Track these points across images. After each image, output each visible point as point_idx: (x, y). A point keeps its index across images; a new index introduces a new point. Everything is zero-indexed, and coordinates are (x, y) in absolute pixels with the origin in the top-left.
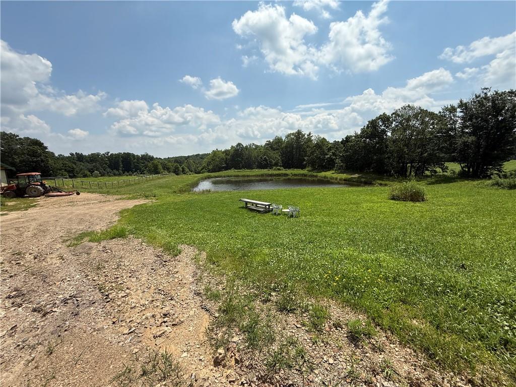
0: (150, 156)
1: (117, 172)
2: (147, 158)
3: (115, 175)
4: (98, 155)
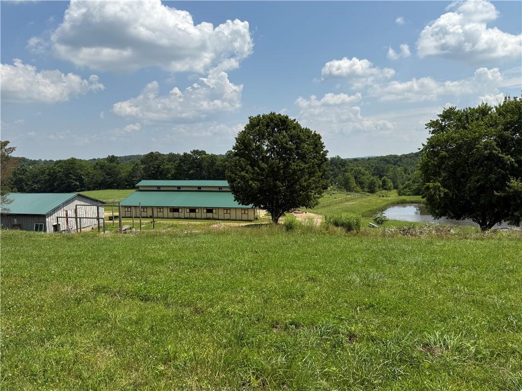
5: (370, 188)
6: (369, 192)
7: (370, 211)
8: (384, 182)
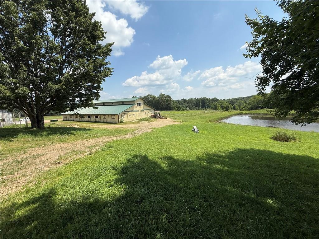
0: (217, 99)
1: (197, 108)
2: (215, 100)
3: (196, 109)
4: (192, 99)
5: (226, 108)
6: (225, 111)
7: (219, 118)
8: (234, 107)
